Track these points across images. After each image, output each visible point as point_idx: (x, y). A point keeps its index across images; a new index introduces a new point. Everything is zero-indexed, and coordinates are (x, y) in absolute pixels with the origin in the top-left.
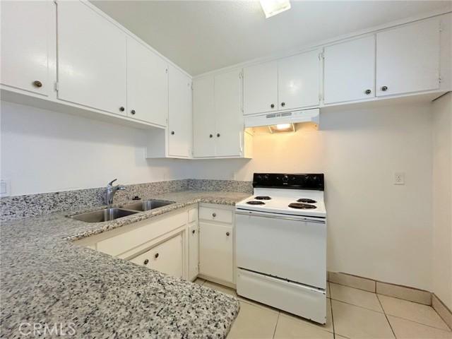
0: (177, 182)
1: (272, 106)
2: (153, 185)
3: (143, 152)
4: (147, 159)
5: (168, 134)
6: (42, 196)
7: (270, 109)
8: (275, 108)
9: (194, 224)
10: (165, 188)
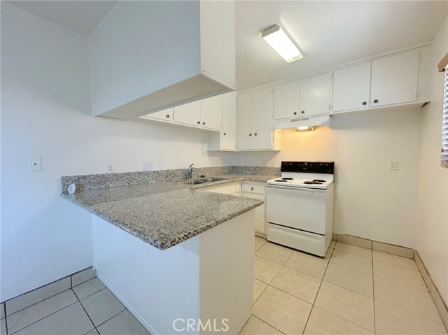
0: (225, 167)
1: (295, 114)
3: (205, 147)
4: (208, 151)
5: (222, 135)
6: (162, 171)
7: (294, 116)
8: (297, 115)
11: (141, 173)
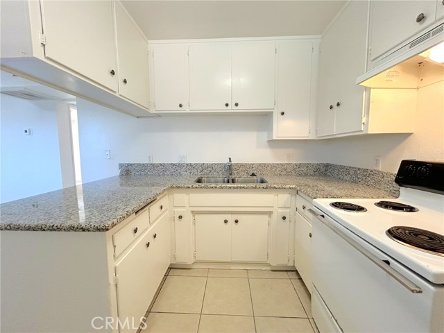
0: (307, 166)
2: (274, 166)
4: (268, 141)
6: (197, 164)
9: (288, 210)
10: (289, 170)
11: (174, 165)
